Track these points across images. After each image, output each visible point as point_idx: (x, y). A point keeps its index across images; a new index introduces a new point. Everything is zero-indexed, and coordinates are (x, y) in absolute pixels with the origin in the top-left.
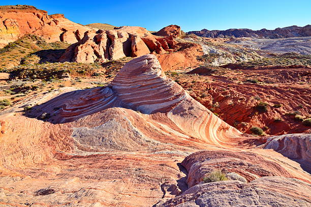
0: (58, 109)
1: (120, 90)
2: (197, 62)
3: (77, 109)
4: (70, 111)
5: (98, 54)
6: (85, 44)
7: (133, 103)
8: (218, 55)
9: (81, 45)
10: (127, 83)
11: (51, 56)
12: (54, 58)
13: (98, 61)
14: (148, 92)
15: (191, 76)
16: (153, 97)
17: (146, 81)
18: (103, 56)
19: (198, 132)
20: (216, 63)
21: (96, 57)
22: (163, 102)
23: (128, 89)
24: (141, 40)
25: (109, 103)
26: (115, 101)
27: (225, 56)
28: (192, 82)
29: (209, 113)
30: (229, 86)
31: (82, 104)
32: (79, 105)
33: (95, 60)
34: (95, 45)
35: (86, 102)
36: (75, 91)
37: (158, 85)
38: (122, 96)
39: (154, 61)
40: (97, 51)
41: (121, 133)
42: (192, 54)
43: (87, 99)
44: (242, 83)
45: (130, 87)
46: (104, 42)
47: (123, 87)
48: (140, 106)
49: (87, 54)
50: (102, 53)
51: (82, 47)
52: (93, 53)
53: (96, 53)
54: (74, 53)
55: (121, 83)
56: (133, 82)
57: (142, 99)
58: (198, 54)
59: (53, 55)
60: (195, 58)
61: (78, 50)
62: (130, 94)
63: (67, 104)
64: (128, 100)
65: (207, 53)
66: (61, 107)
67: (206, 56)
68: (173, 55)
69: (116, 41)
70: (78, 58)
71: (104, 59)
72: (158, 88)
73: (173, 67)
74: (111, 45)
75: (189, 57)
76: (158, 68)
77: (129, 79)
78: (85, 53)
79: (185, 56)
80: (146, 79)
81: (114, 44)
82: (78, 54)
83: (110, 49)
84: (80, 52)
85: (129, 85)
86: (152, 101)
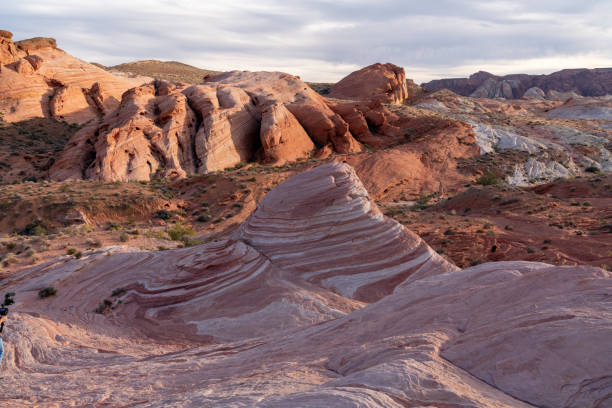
1: (273, 246)
2: (461, 177)
4: (163, 295)
5: (163, 157)
6: (127, 127)
7: (313, 273)
8: (524, 156)
9: (117, 130)
10: (290, 231)
11: (21, 162)
12: (30, 166)
13: (163, 175)
14: (348, 248)
16: (358, 259)
17: (337, 224)
18: (177, 162)
20: (518, 180)
21: (155, 165)
22: (381, 267)
23: (294, 244)
24: (288, 113)
25: (254, 275)
26: (267, 270)
27: (546, 155)
28: (445, 234)
31: (188, 279)
33: (154, 171)
34: (155, 128)
35: (200, 273)
37: (365, 232)
38: (281, 260)
39: (351, 180)
40: (161, 145)
42: (442, 153)
43: (199, 267)
45: (301, 239)
46: (180, 120)
47: (287, 241)
48: (329, 280)
49: (132, 156)
50: (172, 151)
51: (117, 136)
52: (149, 151)
53: (155, 151)
54: (95, 153)
55: (275, 231)
56: (307, 229)
57: (330, 264)
58: (460, 152)
59: (26, 158)
60: (452, 165)
61: (106, 144)
62: (300, 254)
63: (144, 282)
65: (488, 149)
66: (128, 289)
67: (487, 157)
68: (386, 156)
69: (214, 116)
70: (107, 167)
71: (180, 170)
72: (369, 239)
73: (386, 191)
74: (201, 130)
75: (435, 161)
76: (362, 195)
77: (295, 222)
78: (126, 151)
79: (423, 160)
80: (336, 220)
81: (211, 126)
82: (106, 155)
83: (198, 139)
84: (111, 149)
85: (295, 234)
86: (355, 266)
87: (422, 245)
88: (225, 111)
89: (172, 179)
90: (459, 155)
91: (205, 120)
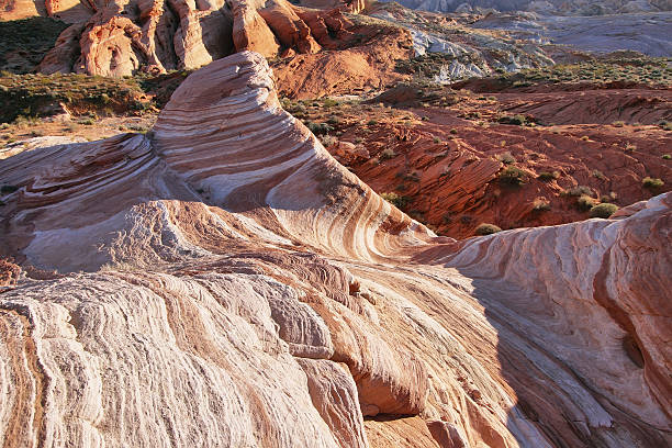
0: (13, 189)
1: (168, 141)
2: (397, 75)
3: (58, 188)
4: (41, 194)
5: (144, 54)
6: (109, 25)
7: (195, 172)
8: (449, 58)
9: (99, 28)
10: (185, 124)
11: (17, 57)
12: (25, 61)
13: (145, 71)
14: (230, 145)
15: (369, 110)
16: (240, 156)
17: (229, 117)
18: (157, 59)
19: (325, 233)
20: (442, 79)
21: (138, 61)
22: (261, 166)
23: (186, 138)
24: (258, 17)
25: (136, 172)
26: (151, 167)
27: (466, 58)
28: (369, 124)
29: (361, 192)
30: (453, 133)
31: (71, 176)
32: (63, 179)
33: (136, 67)
34: (135, 27)
35: (82, 170)
36: (65, 147)
37: (254, 126)
38: (171, 156)
39: (257, 69)
40: (142, 43)
41: (136, 236)
42: (385, 55)
43: (83, 164)
44: (486, 125)
45: (193, 133)
47: (179, 135)
49: (115, 53)
50: (153, 49)
51: (99, 34)
52: (130, 48)
53: (136, 48)
54: (80, 48)
55: (175, 123)
56: (202, 122)
57: (214, 161)
58: (399, 55)
59: (21, 54)
60: (392, 65)
61: (89, 41)
62: (190, 149)
63: (38, 178)
64: (182, 166)
65: (422, 52)
66: (22, 185)
67: (420, 59)
68: (338, 57)
69: (189, 17)
70: (91, 63)
71: (160, 66)
72: (255, 133)
73: (335, 87)
74: (179, 30)
75: (378, 61)
76: (262, 86)
77: (192, 114)
78: (109, 48)
79: (369, 60)
80: (229, 113)
81: (187, 27)
82: (89, 52)
83: (176, 38)
84: (94, 45)
85: (190, 127)
86: (237, 164)
87: (311, 140)
88: (200, 13)
89: (154, 74)
90: (399, 57)
91: (182, 21)
